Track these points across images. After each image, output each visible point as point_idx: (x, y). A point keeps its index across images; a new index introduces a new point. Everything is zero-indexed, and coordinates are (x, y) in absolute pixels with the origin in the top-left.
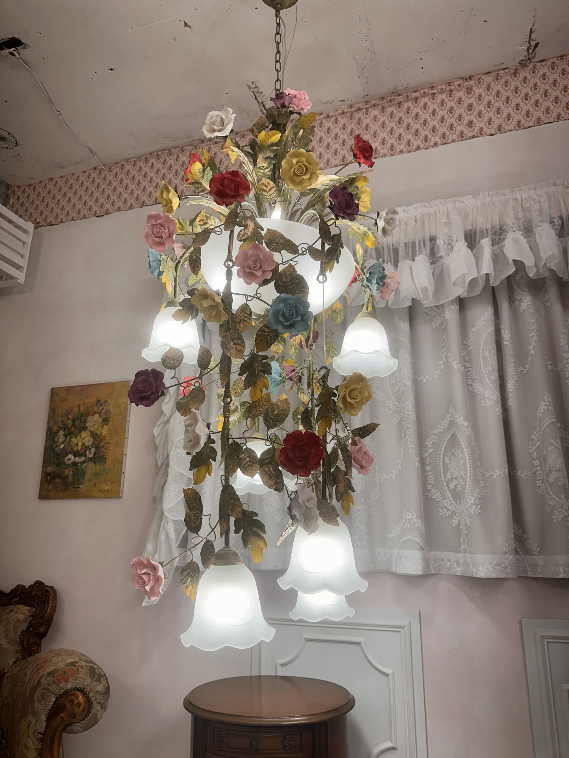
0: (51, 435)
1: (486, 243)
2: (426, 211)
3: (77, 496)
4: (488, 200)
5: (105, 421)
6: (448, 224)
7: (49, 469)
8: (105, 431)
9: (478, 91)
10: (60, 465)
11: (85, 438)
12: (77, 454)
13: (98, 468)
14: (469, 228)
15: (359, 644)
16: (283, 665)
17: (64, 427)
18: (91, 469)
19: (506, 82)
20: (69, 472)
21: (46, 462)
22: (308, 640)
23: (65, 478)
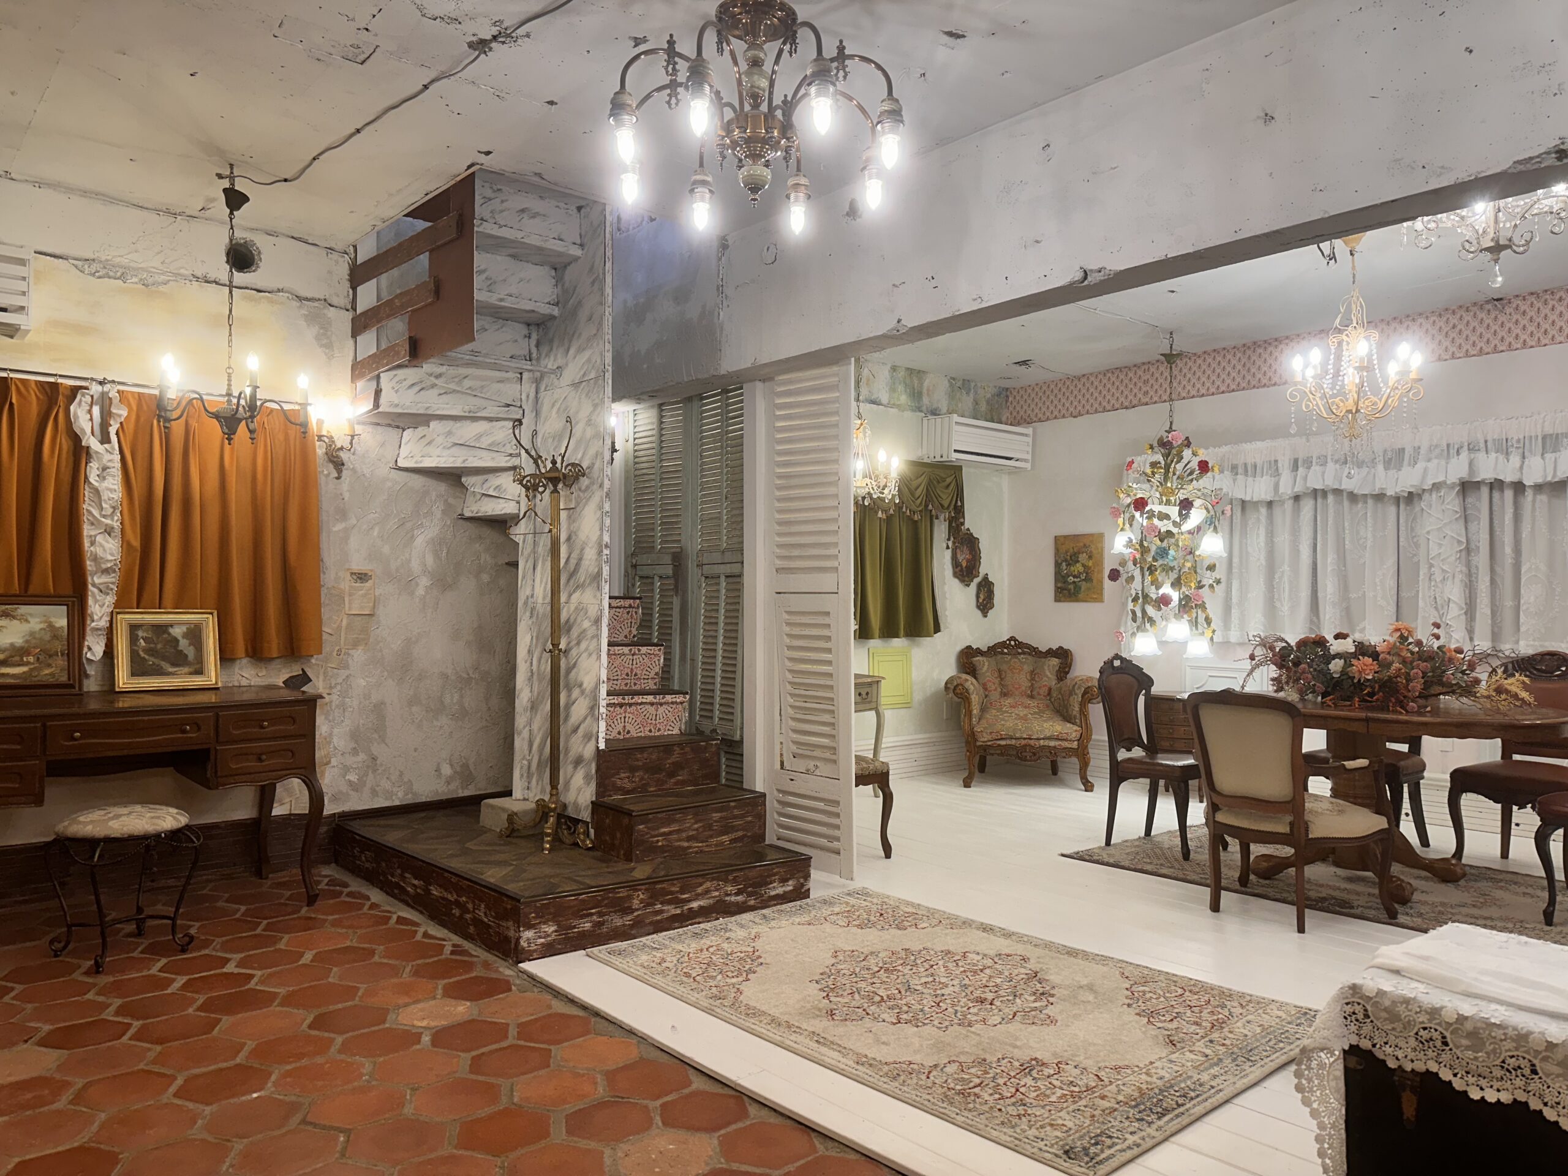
0: (1057, 565)
1: (1301, 471)
3: (1077, 600)
4: (1308, 443)
5: (1090, 557)
6: (1285, 454)
7: (1059, 585)
8: (1090, 564)
10: (1065, 582)
11: (1079, 568)
12: (1075, 577)
13: (1089, 585)
14: (1296, 457)
17: (1066, 560)
18: (1084, 585)
20: (1071, 587)
21: (1056, 581)
23: (1069, 590)
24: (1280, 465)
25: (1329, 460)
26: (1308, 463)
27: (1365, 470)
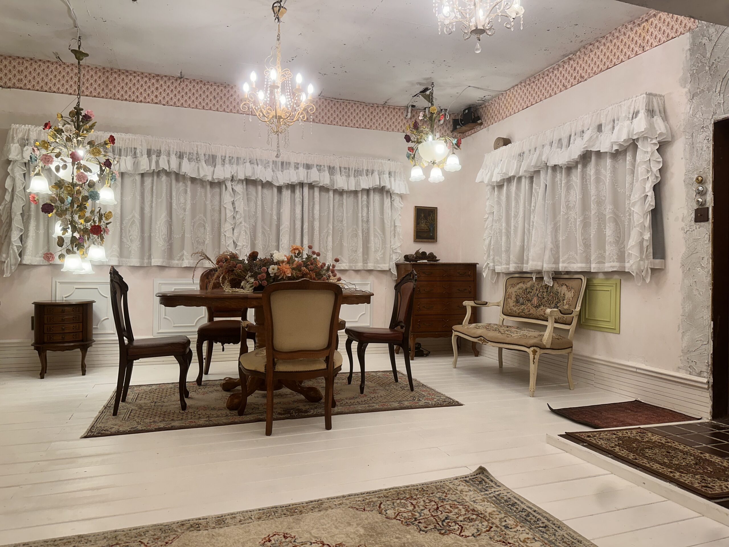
1: (154, 157)
2: (134, 137)
4: (157, 139)
6: (141, 145)
9: (161, 82)
14: (149, 148)
15: (97, 288)
16: (65, 297)
19: (173, 82)
22: (76, 288)
24: (138, 151)
25: (171, 152)
26: (159, 154)
27: (193, 163)
